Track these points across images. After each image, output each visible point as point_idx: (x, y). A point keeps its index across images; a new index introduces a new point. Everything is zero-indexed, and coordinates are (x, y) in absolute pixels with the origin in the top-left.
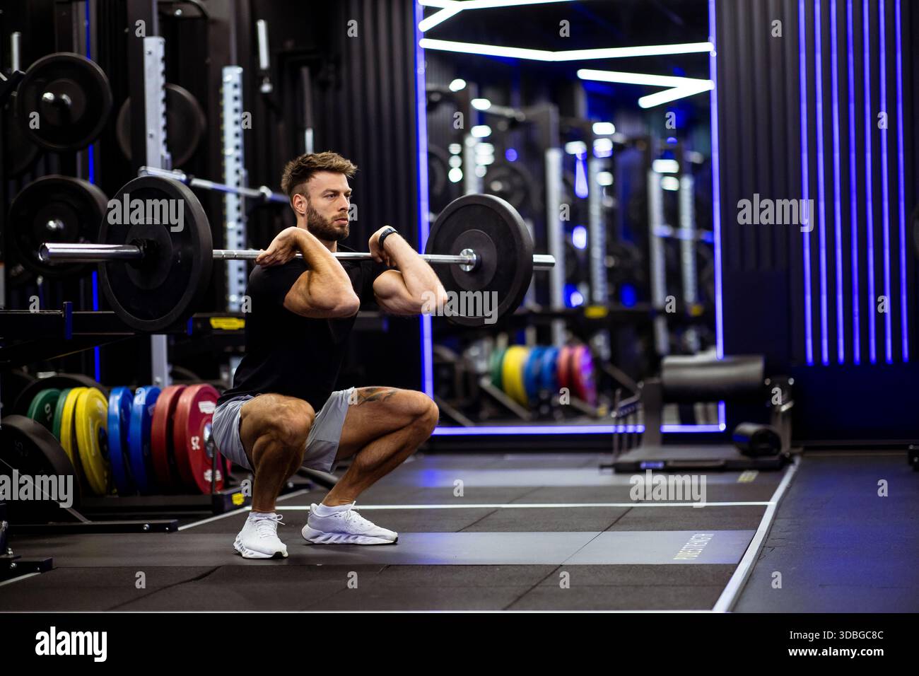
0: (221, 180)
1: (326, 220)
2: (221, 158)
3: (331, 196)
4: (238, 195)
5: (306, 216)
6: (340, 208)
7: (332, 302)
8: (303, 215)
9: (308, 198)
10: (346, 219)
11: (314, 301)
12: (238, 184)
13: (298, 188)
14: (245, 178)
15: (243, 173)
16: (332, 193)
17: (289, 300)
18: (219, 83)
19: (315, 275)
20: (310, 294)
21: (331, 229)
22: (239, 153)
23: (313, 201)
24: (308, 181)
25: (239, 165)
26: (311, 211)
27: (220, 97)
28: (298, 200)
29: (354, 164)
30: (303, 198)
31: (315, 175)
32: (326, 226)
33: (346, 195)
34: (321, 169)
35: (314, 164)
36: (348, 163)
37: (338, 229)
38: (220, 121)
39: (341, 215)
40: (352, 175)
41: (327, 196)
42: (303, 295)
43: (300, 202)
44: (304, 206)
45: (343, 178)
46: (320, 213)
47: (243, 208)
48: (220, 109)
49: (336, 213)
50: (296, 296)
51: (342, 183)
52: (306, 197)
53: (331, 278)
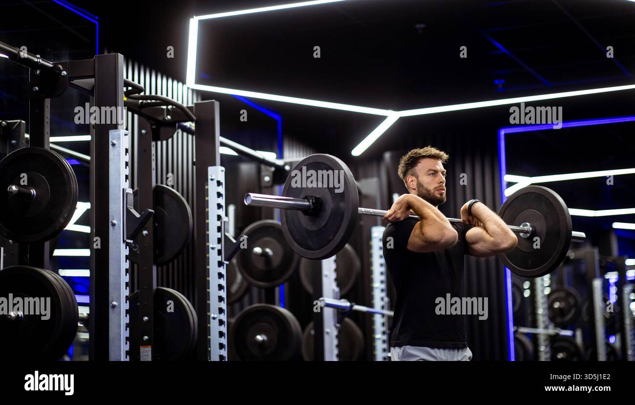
0: (371, 305)
1: (430, 191)
2: (371, 289)
3: (432, 174)
4: (383, 315)
5: (417, 189)
6: (439, 182)
7: (439, 236)
8: (414, 189)
9: (417, 177)
10: (444, 190)
11: (426, 238)
12: (383, 307)
13: (410, 172)
14: (388, 303)
15: (386, 299)
16: (432, 172)
17: (411, 243)
18: (369, 238)
19: (424, 221)
20: (423, 234)
21: (433, 196)
22: (383, 286)
23: (420, 179)
24: (416, 166)
25: (384, 294)
26: (420, 185)
27: (370, 247)
28: (410, 180)
29: (447, 154)
30: (414, 178)
31: (420, 161)
32: (430, 194)
33: (443, 173)
34: (424, 157)
35: (420, 154)
36: (442, 153)
37: (438, 196)
38: (370, 264)
39: (440, 186)
40: (446, 161)
41: (430, 175)
42: (419, 237)
43: (412, 181)
44: (415, 183)
45: (440, 163)
46: (425, 186)
47: (386, 325)
48: (370, 256)
49: (437, 185)
50: (415, 239)
51: (440, 166)
52: (415, 177)
53: (435, 221)
